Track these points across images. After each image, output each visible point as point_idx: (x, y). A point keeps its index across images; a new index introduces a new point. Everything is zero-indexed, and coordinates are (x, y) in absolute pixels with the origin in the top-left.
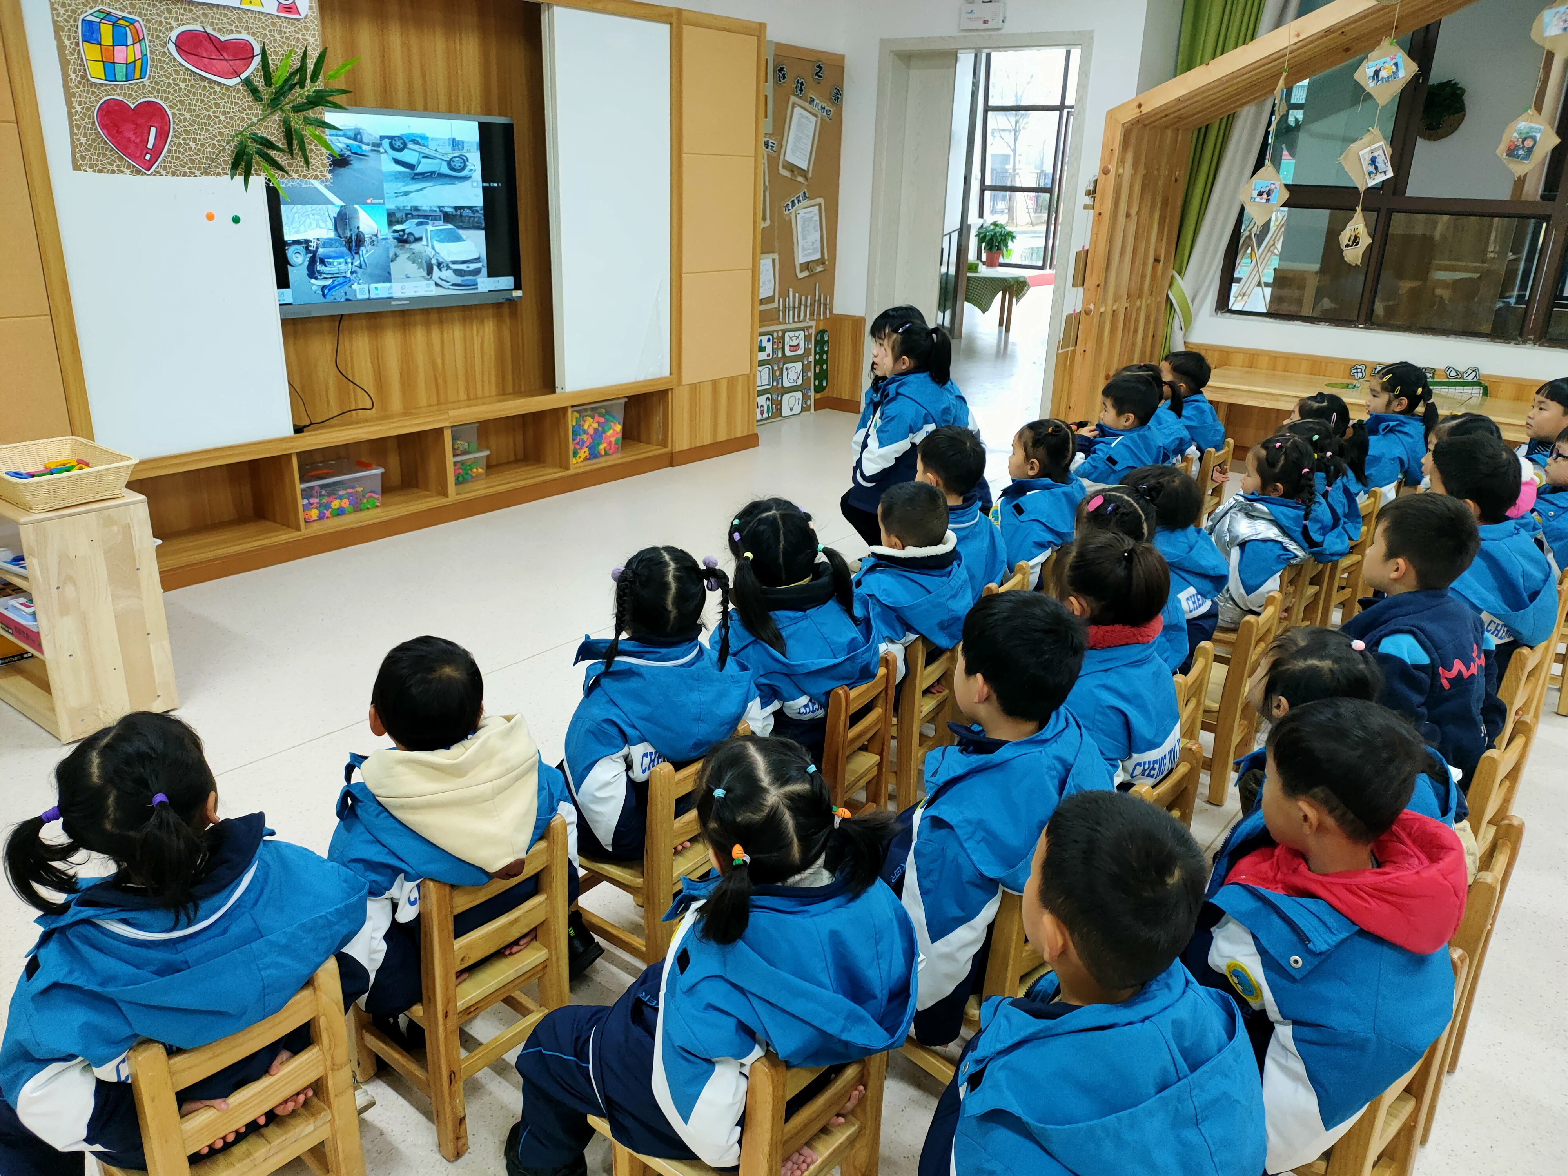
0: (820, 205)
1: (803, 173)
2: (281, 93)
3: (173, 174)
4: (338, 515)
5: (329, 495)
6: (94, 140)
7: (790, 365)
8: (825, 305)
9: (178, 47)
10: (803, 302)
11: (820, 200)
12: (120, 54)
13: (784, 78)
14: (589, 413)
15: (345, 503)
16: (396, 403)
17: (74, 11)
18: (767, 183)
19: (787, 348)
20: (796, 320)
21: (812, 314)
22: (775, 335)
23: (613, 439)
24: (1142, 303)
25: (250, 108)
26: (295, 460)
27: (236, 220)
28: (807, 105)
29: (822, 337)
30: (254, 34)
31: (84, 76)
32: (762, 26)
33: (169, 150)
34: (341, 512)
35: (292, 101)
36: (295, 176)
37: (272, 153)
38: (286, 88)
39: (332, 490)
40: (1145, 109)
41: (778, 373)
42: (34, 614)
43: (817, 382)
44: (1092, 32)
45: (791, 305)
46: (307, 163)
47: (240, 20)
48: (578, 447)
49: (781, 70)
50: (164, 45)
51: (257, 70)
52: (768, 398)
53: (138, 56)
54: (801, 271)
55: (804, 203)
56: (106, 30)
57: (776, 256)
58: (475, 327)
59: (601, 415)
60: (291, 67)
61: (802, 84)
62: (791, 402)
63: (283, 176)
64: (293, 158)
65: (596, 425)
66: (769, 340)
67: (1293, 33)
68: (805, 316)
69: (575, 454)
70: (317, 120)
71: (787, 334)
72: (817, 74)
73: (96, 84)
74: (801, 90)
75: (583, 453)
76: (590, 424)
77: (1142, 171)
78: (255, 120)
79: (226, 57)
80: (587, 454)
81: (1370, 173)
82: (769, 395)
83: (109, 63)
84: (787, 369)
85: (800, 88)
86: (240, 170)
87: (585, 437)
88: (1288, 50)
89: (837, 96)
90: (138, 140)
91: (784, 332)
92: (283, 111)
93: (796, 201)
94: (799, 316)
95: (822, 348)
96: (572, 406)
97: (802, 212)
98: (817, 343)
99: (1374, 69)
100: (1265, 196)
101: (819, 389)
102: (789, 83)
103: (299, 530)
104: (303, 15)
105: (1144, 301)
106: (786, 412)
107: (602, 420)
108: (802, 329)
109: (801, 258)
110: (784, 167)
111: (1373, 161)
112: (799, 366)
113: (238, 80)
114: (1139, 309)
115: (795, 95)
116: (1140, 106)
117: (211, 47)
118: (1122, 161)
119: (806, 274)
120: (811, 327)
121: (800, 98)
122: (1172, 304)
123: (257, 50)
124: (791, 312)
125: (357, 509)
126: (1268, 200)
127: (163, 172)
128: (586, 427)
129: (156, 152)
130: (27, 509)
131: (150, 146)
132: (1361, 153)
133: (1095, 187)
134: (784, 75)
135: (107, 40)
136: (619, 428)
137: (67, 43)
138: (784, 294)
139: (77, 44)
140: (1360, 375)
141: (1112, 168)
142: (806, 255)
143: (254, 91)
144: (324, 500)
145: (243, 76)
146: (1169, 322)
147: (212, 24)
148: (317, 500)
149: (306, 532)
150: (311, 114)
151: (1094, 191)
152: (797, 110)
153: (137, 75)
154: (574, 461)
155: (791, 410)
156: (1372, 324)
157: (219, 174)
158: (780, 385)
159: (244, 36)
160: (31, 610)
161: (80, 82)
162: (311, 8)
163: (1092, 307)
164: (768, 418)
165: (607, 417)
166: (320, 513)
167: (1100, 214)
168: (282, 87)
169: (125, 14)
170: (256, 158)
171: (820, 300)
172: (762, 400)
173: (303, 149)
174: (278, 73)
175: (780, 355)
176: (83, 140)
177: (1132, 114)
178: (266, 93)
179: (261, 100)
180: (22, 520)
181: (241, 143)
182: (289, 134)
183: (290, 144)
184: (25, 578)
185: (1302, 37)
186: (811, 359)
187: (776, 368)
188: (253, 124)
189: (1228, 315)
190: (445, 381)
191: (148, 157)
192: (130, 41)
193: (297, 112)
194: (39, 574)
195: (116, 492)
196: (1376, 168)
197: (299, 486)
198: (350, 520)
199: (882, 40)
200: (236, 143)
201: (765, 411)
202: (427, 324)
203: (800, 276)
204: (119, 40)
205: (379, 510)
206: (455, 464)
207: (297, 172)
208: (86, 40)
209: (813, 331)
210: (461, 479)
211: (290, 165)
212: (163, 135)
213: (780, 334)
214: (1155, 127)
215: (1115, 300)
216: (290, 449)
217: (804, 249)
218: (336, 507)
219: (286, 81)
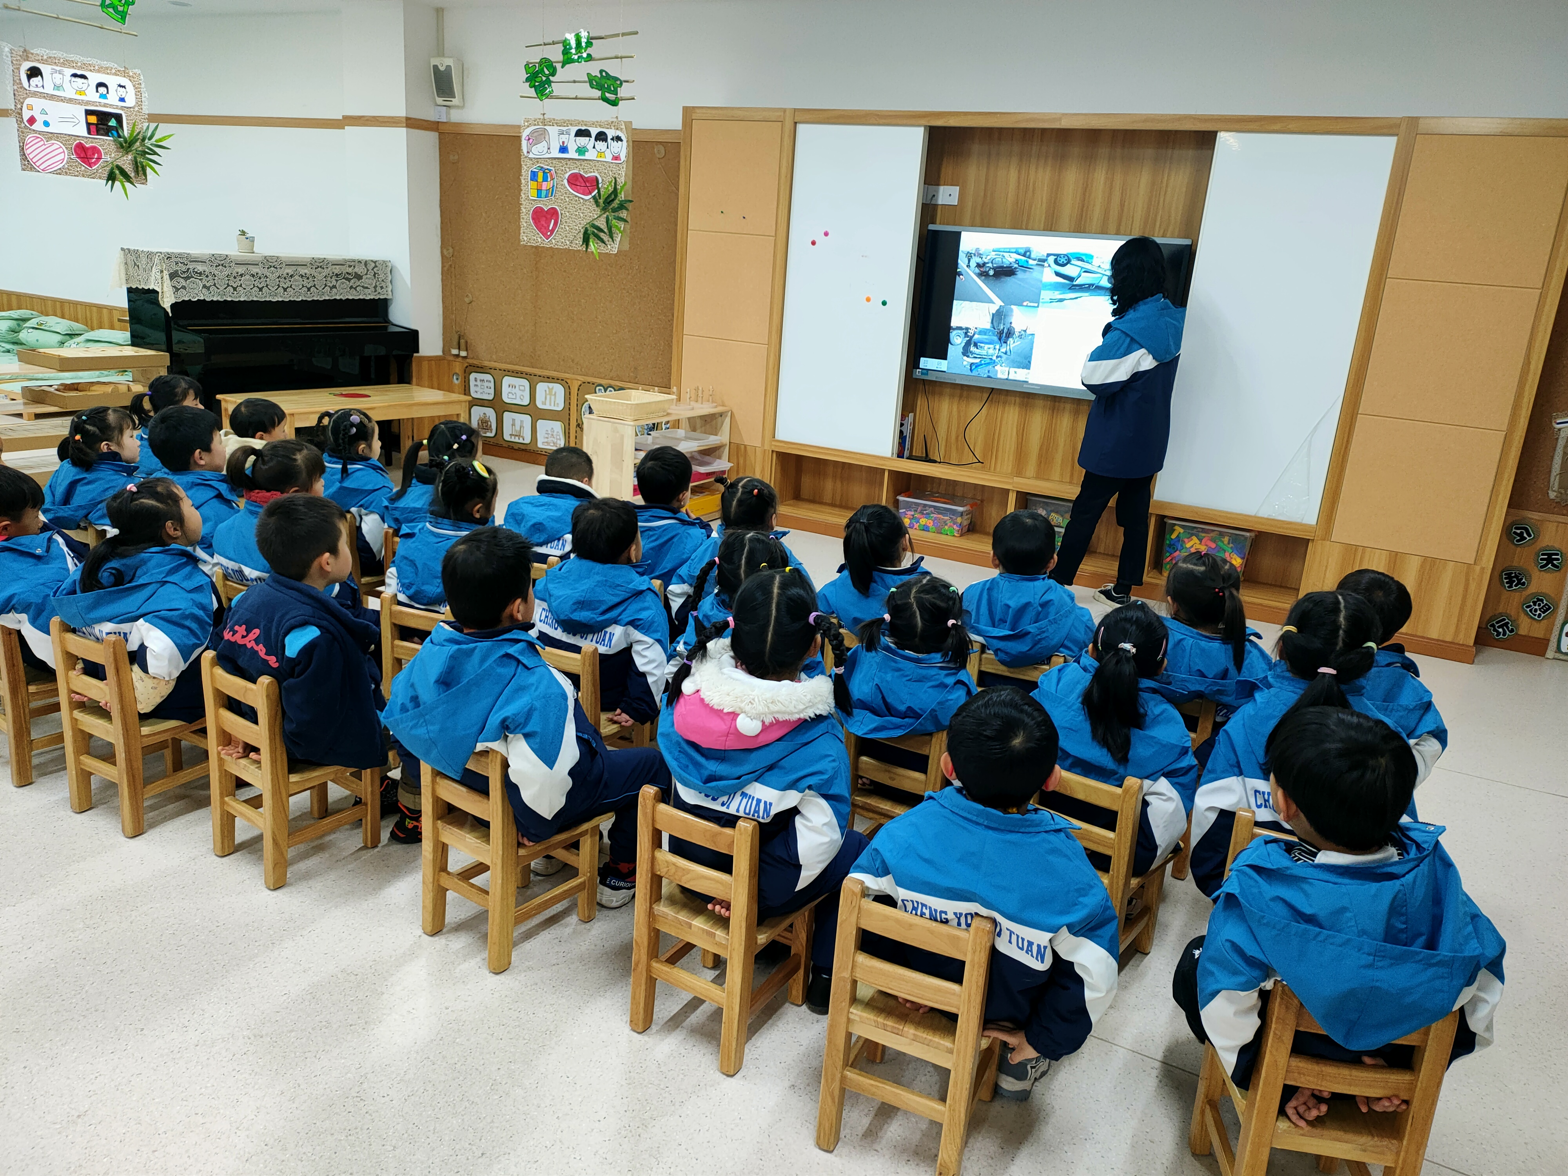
5: (920, 513)
9: (568, 181)
12: (544, 186)
14: (1212, 535)
15: (930, 523)
25: (594, 211)
26: (887, 475)
27: (884, 303)
30: (600, 172)
34: (926, 529)
50: (563, 181)
53: (551, 186)
56: (540, 175)
79: (587, 185)
83: (539, 190)
117: (581, 180)
129: (552, 231)
135: (540, 179)
144: (916, 515)
147: (583, 169)
153: (550, 195)
159: (596, 174)
169: (549, 167)
170: (591, 236)
188: (594, 219)
192: (549, 180)
204: (545, 179)
208: (531, 180)
212: (556, 224)
216: (883, 465)
218: (922, 523)
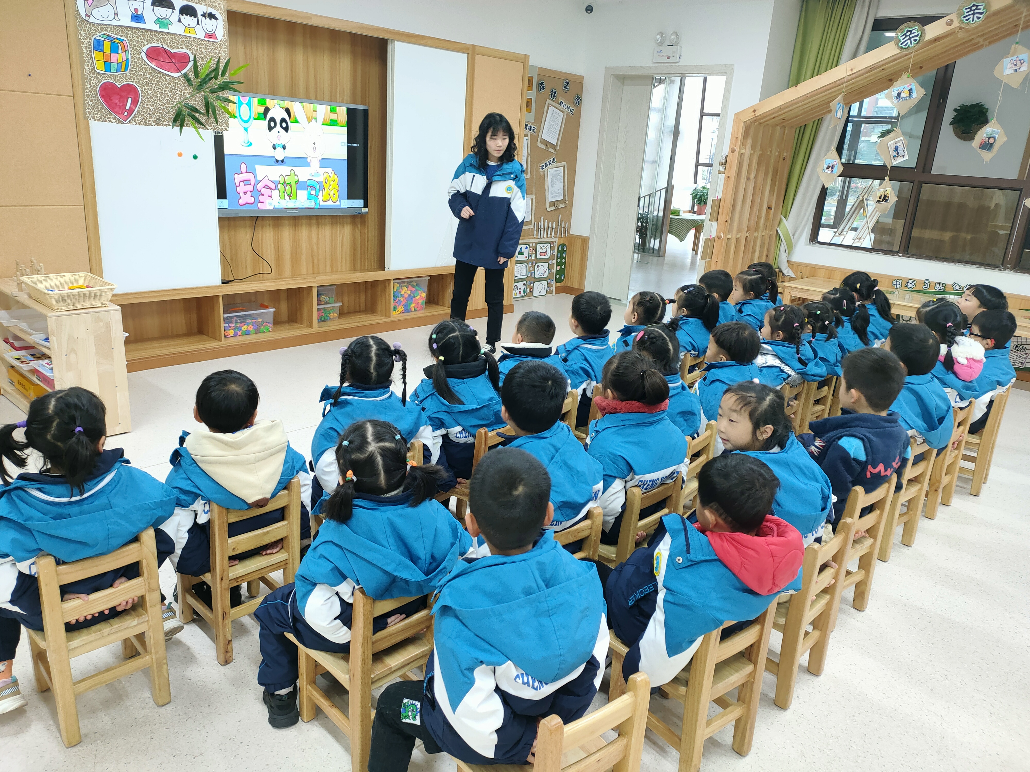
0: (564, 167)
1: (554, 147)
2: (204, 82)
3: (139, 123)
4: (246, 334)
5: (241, 322)
6: (96, 104)
7: (540, 264)
8: (565, 228)
9: (147, 55)
10: (550, 226)
11: (564, 164)
12: (114, 58)
13: (543, 88)
14: (405, 285)
15: (251, 328)
16: (287, 271)
17: (90, 34)
18: (529, 152)
19: (538, 253)
20: (545, 237)
21: (556, 233)
22: (531, 245)
23: (420, 301)
24: (759, 234)
25: (186, 89)
26: (221, 299)
27: (195, 157)
28: (558, 106)
29: (562, 248)
30: (190, 50)
31: (93, 69)
32: (526, 57)
33: (138, 111)
34: (247, 333)
35: (210, 87)
36: (209, 128)
37: (197, 115)
38: (207, 79)
39: (243, 319)
40: (758, 113)
41: (531, 269)
42: (52, 369)
43: (558, 276)
44: (733, 65)
45: (542, 227)
46: (217, 121)
47: (183, 41)
48: (397, 305)
49: (542, 84)
50: (139, 54)
51: (191, 69)
52: (524, 284)
53: (124, 59)
54: (550, 207)
55: (553, 165)
56: (107, 45)
57: (533, 196)
58: (339, 229)
59: (413, 286)
60: (210, 68)
61: (555, 93)
62: (540, 288)
63: (202, 128)
64: (209, 118)
65: (409, 292)
66: (526, 248)
67: (849, 69)
68: (551, 234)
69: (395, 309)
70: (224, 98)
71: (538, 245)
72: (565, 87)
73: (99, 73)
74: (554, 96)
75: (400, 309)
76: (405, 291)
77: (758, 152)
78: (188, 96)
79: (174, 61)
80: (403, 309)
81: (894, 156)
82: (525, 282)
83: (107, 64)
84: (538, 267)
85: (554, 95)
86: (178, 123)
87: (402, 299)
88: (845, 79)
89: (578, 100)
90: (121, 105)
91: (537, 243)
92: (204, 92)
93: (548, 164)
94: (547, 234)
95: (562, 255)
96: (394, 280)
97: (552, 170)
98: (558, 252)
99: (897, 92)
100: (830, 169)
101: (558, 281)
102: (547, 91)
103: (221, 341)
104: (219, 40)
105: (760, 233)
106: (536, 293)
107: (413, 289)
108: (549, 243)
109: (550, 198)
110: (541, 142)
111: (896, 149)
112: (546, 265)
113: (179, 74)
114: (755, 239)
115: (550, 99)
116: (754, 111)
117: (165, 55)
118: (743, 145)
119: (553, 208)
120: (555, 241)
121: (553, 101)
122: (780, 237)
123: (192, 58)
124: (542, 231)
125: (257, 332)
126: (832, 171)
127: (134, 123)
128: (403, 293)
129: (131, 111)
130: (53, 309)
131: (128, 108)
132: (889, 144)
133: (726, 160)
134: (543, 87)
135: (107, 50)
136: (424, 295)
137: (85, 51)
138: (538, 220)
139: (91, 52)
140: (898, 286)
141: (737, 149)
142: (553, 197)
143: (189, 80)
144: (238, 325)
145: (183, 72)
146: (778, 248)
147: (167, 43)
148: (234, 325)
149: (224, 342)
150: (221, 94)
151: (725, 163)
152: (551, 108)
153: (123, 70)
154: (394, 313)
155: (540, 292)
156: (908, 254)
157: (166, 125)
158: (533, 276)
159: (184, 50)
160: (51, 366)
161: (90, 72)
162: (224, 36)
163: (722, 234)
164: (524, 296)
165: (417, 287)
166: (235, 332)
167: (729, 177)
168: (204, 79)
169: (118, 37)
170: (187, 117)
171: (561, 225)
172: (520, 285)
173: (214, 113)
174: (202, 72)
175: (533, 258)
176: (90, 103)
177: (749, 116)
178: (195, 82)
179: (192, 85)
180: (49, 315)
181: (179, 108)
182: (207, 105)
183: (208, 111)
184: (49, 349)
185: (854, 71)
186: (554, 261)
187: (531, 266)
188: (187, 98)
189: (817, 244)
190: (318, 260)
191: (126, 114)
192: (120, 51)
193: (213, 93)
194: (56, 346)
195: (104, 303)
196: (898, 153)
197: (222, 316)
198: (252, 338)
199: (606, 67)
200: (176, 108)
201: (522, 292)
202: (310, 225)
203: (549, 209)
204: (114, 50)
205: (270, 333)
206: (319, 310)
207: (211, 126)
208: (96, 49)
209: (556, 244)
210: (323, 319)
211: (207, 122)
212: (135, 102)
213: (534, 244)
214: (768, 124)
215: (739, 231)
216: (219, 292)
217: (552, 193)
218: (244, 330)
219: (207, 75)
